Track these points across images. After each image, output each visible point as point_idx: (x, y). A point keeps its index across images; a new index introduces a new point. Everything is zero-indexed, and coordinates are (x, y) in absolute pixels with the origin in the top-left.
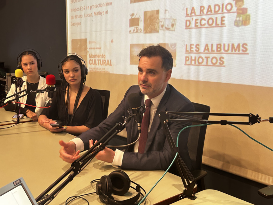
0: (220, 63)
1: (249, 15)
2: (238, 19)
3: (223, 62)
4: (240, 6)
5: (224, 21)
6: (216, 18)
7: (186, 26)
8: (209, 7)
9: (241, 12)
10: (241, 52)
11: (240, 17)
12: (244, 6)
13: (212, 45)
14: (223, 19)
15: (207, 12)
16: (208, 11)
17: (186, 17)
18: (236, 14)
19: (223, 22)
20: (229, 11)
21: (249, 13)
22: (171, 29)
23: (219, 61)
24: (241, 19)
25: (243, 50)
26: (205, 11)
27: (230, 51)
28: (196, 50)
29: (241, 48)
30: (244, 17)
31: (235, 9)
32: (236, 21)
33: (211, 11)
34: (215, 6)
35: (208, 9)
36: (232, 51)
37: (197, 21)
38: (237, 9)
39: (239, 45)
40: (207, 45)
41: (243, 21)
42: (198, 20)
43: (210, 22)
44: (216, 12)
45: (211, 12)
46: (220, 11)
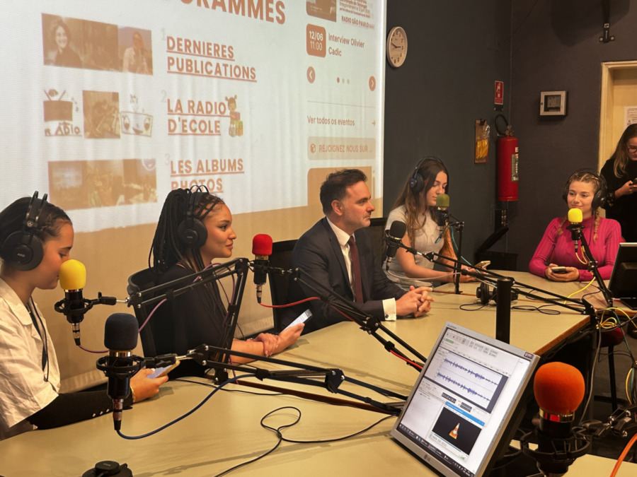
0: (218, 188)
1: (242, 123)
2: (232, 126)
3: (221, 185)
4: (233, 109)
5: (219, 127)
6: (209, 122)
7: (170, 130)
8: (200, 103)
9: (234, 116)
10: (237, 170)
11: (233, 124)
12: (237, 110)
13: (207, 161)
14: (218, 124)
15: (197, 112)
16: (198, 110)
17: (169, 114)
18: (229, 119)
19: (218, 129)
20: (222, 114)
21: (242, 119)
22: (145, 132)
23: (216, 185)
24: (235, 126)
25: (239, 168)
26: (195, 109)
27: (227, 170)
28: (186, 170)
29: (237, 166)
30: (238, 125)
31: (228, 112)
32: (230, 129)
33: (202, 110)
34: (207, 103)
35: (198, 107)
36: (229, 170)
37: (185, 123)
38: (231, 113)
39: (235, 161)
40: (200, 162)
41: (236, 129)
42: (186, 121)
43: (203, 127)
44: (209, 113)
45: (203, 112)
46: (213, 113)
